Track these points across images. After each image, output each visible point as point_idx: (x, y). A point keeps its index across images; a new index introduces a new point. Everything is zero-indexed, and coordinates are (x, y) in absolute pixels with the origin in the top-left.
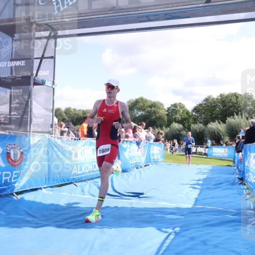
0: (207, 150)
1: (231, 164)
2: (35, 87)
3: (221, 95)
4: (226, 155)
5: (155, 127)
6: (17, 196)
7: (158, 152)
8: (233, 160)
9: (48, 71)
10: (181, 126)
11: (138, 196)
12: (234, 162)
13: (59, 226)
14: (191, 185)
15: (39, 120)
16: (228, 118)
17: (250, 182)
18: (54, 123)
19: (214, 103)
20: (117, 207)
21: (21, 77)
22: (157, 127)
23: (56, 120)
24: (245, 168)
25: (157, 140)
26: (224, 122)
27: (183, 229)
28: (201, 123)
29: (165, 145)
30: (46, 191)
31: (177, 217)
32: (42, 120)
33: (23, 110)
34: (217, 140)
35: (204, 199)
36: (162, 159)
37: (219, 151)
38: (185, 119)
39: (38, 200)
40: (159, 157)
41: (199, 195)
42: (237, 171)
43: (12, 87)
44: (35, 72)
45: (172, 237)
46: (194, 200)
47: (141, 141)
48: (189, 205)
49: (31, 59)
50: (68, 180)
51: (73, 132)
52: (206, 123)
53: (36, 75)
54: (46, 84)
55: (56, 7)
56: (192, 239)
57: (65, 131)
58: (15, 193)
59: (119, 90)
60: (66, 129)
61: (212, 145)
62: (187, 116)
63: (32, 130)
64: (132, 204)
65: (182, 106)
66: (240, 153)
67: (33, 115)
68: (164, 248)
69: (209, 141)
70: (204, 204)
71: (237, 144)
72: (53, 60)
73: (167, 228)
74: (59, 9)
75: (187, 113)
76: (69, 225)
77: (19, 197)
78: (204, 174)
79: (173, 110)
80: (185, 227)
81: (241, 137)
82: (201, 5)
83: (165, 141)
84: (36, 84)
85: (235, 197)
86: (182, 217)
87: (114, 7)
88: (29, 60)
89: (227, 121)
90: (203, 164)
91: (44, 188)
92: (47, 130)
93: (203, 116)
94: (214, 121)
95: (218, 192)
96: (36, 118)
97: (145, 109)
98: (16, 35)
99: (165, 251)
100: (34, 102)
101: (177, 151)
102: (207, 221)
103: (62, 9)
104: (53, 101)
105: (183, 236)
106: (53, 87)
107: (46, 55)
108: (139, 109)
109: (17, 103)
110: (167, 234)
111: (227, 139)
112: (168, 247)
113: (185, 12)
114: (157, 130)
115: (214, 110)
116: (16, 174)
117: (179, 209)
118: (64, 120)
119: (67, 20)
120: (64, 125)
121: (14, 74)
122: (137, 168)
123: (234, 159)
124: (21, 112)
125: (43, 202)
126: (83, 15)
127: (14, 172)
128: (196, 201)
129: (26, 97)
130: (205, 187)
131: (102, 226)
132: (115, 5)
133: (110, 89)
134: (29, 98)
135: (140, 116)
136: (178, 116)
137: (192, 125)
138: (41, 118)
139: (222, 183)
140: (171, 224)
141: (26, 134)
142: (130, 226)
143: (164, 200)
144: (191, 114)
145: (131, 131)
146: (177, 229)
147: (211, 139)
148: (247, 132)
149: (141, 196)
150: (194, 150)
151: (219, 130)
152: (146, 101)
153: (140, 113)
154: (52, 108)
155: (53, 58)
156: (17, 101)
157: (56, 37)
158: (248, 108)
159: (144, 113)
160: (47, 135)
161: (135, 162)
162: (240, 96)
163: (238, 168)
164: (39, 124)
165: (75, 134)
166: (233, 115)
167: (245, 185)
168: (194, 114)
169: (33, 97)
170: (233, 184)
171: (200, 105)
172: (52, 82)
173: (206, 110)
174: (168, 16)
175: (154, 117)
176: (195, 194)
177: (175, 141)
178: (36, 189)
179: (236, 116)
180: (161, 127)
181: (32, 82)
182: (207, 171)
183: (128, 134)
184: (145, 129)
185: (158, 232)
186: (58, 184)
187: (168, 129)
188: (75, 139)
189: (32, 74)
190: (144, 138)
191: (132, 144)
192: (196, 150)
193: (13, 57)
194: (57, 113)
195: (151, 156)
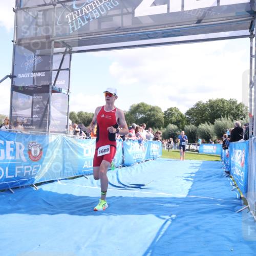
0: (198, 147)
1: (219, 159)
2: (53, 94)
3: (210, 101)
4: (214, 152)
5: (154, 128)
6: (37, 187)
7: (157, 149)
8: (220, 156)
9: (64, 81)
10: (176, 127)
11: (140, 188)
12: (221, 157)
13: (72, 214)
14: (185, 177)
15: (56, 122)
16: (216, 120)
17: (236, 175)
18: (69, 125)
19: (204, 107)
20: (121, 197)
21: (42, 86)
22: (156, 128)
23: (70, 122)
24: (231, 163)
25: (156, 139)
26: (213, 123)
27: (179, 216)
28: (193, 124)
29: (163, 143)
30: (61, 182)
31: (173, 205)
32: (59, 122)
33: (43, 113)
34: (207, 139)
35: (196, 190)
36: (160, 156)
37: (209, 148)
38: (179, 121)
39: (54, 191)
40: (158, 153)
41: (192, 186)
42: (224, 165)
43: (34, 95)
44: (53, 82)
45: (169, 223)
46: (188, 191)
47: (143, 139)
48: (183, 195)
49: (49, 71)
50: (80, 173)
51: (84, 132)
52: (197, 125)
53: (54, 84)
54: (63, 91)
55: (71, 27)
56: (187, 224)
57: (78, 131)
58: (35, 184)
59: (116, 97)
60: (79, 130)
61: (203, 143)
62: (181, 119)
63: (50, 130)
64: (134, 194)
65: (177, 110)
66: (227, 150)
67: (51, 118)
68: (162, 233)
69: (200, 140)
70: (197, 194)
71: (224, 142)
72: (68, 71)
73: (164, 215)
74: (73, 29)
75: (181, 116)
76: (80, 213)
77: (38, 188)
78: (196, 168)
79: (170, 113)
80: (181, 215)
81: (227, 136)
82: (193, 25)
83: (163, 140)
84: (54, 91)
85: (223, 188)
86: (178, 206)
87: (120, 27)
88: (48, 72)
89: (215, 123)
90: (195, 159)
91: (60, 180)
92: (63, 130)
93: (195, 118)
94: (204, 123)
95: (208, 184)
96: (53, 120)
97: (145, 113)
98: (37, 51)
99: (163, 235)
100: (52, 107)
101: (173, 148)
102: (199, 209)
103: (76, 29)
104: (68, 106)
105: (179, 222)
106: (69, 94)
107: (62, 68)
108: (141, 113)
109: (38, 108)
110: (165, 221)
111: (215, 138)
112: (166, 232)
113: (179, 31)
114: (156, 130)
115: (204, 113)
116: (35, 168)
117: (174, 198)
118: (77, 122)
119: (80, 38)
120: (77, 126)
121: (36, 84)
122: (139, 163)
123: (222, 155)
124: (41, 115)
125: (59, 192)
126: (94, 34)
127: (34, 166)
128: (189, 192)
129: (46, 103)
130: (197, 179)
131: (108, 213)
132: (120, 25)
133: (108, 96)
134: (48, 103)
135: (141, 119)
136: (174, 119)
137: (186, 126)
138: (58, 120)
139: (211, 176)
140: (169, 211)
141: (45, 134)
142: (133, 214)
143: (161, 191)
144: (184, 117)
145: (134, 131)
146: (174, 216)
147: (202, 138)
148: (232, 132)
149: (142, 187)
150: (187, 147)
151: (208, 130)
152: (147, 106)
153: (141, 116)
154: (67, 111)
155: (68, 69)
156: (38, 106)
157: (70, 52)
158: (233, 111)
159: (144, 116)
160: (63, 134)
161: (137, 157)
162: (225, 102)
163: (225, 162)
164: (56, 125)
165: (86, 134)
166: (220, 117)
167: (231, 177)
168: (187, 116)
169: (51, 102)
170: (221, 176)
171: (192, 109)
172: (67, 90)
173: (197, 113)
174: (164, 35)
175: (153, 119)
176: (189, 185)
177: (171, 139)
178: (52, 181)
179: (222, 118)
180: (159, 127)
181: (51, 90)
182: (198, 165)
183: (131, 133)
184: (145, 129)
185: (157, 218)
186: (71, 177)
187: (165, 129)
188: (86, 138)
189: (51, 84)
190: (145, 137)
191: (134, 142)
192: (189, 147)
193: (35, 70)
194: (72, 116)
195: (151, 153)
